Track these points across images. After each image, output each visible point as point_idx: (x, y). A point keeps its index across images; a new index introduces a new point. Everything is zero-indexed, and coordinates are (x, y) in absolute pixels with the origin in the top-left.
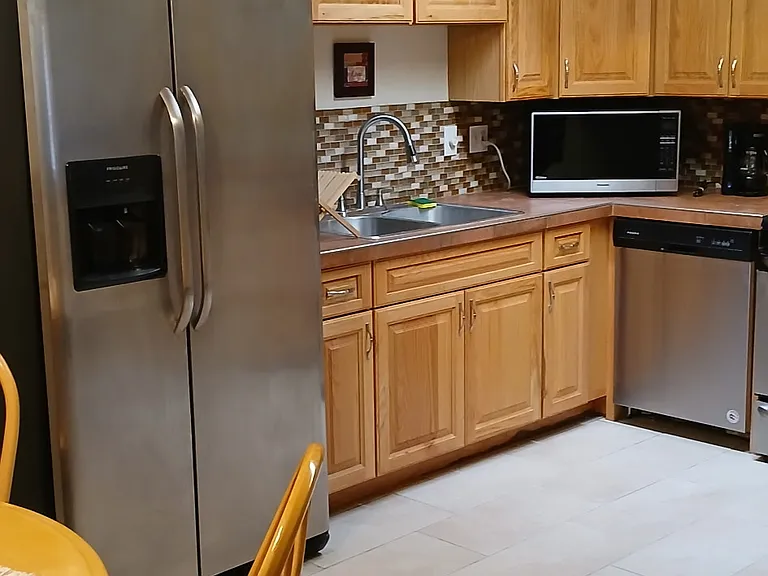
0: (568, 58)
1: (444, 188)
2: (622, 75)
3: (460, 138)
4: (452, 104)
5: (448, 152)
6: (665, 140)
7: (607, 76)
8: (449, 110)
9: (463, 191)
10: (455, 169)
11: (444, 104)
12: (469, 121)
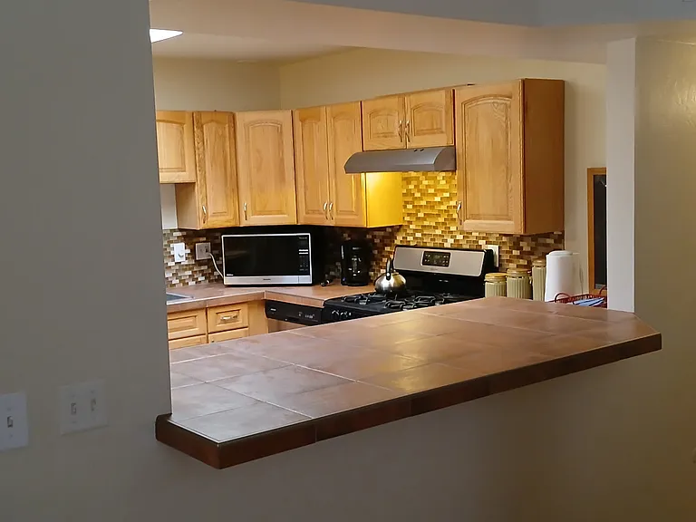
0: (245, 203)
1: (175, 281)
2: (281, 212)
3: (189, 251)
4: (180, 230)
5: (177, 259)
6: (302, 251)
7: (270, 213)
8: (179, 234)
9: (192, 283)
10: (186, 270)
11: (174, 230)
12: (195, 240)
